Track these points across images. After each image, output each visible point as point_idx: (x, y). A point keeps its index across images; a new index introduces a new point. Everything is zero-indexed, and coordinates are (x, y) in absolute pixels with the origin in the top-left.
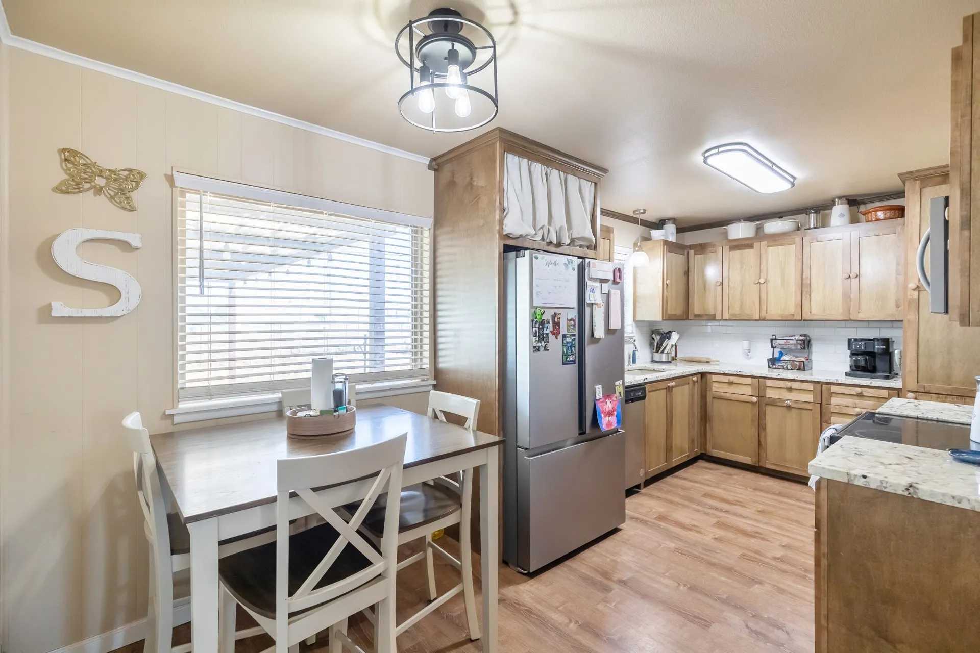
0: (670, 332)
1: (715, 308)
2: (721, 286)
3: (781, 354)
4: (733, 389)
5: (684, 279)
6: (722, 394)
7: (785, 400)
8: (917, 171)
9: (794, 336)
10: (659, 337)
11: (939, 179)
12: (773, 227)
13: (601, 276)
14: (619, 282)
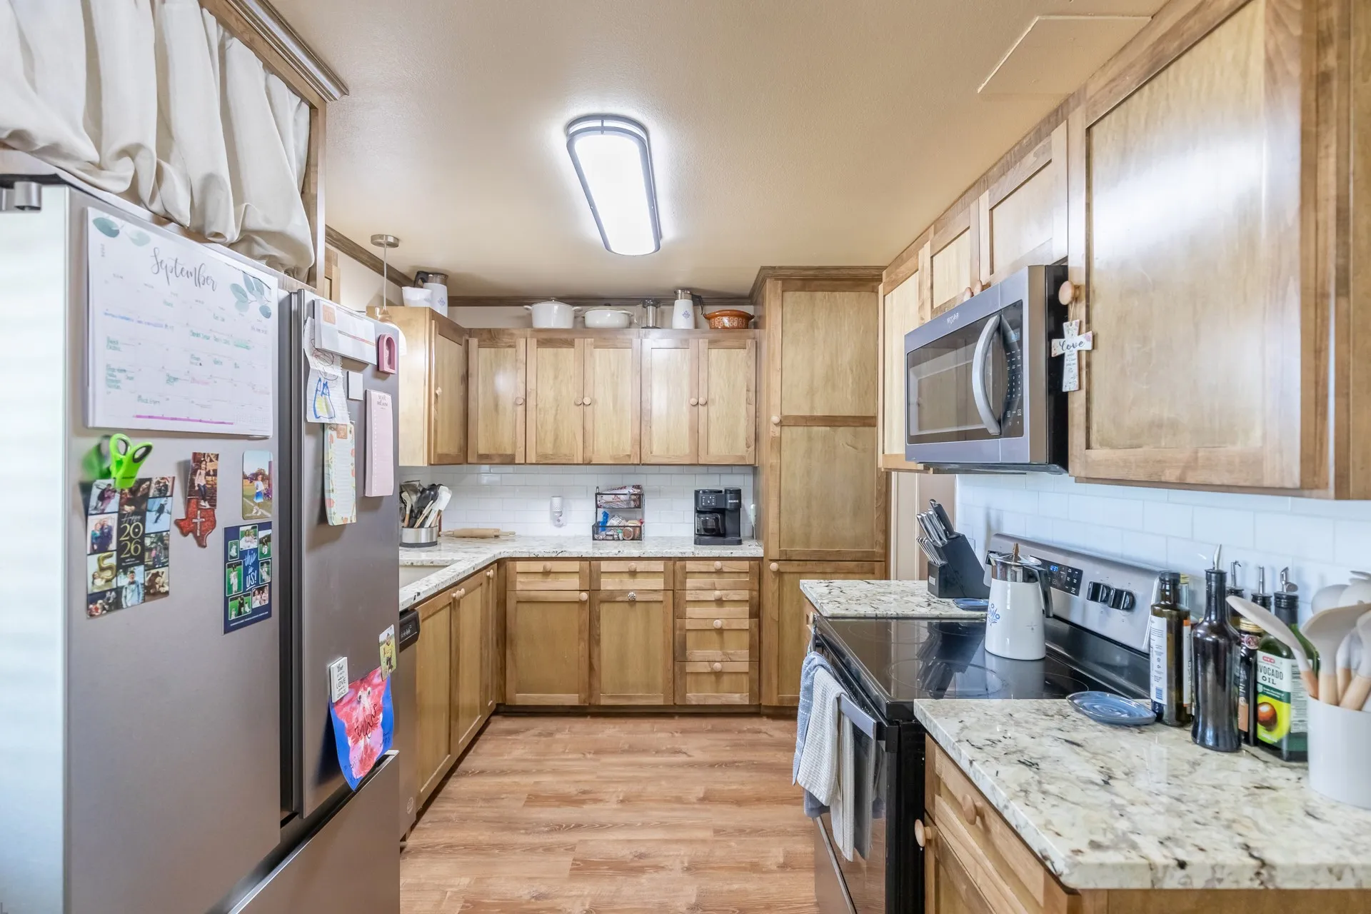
0: (434, 487)
1: (514, 444)
2: (523, 406)
3: (606, 515)
4: (551, 583)
5: (462, 388)
6: (533, 594)
7: (628, 591)
8: (781, 268)
9: (625, 487)
10: (414, 498)
11: (799, 283)
12: (600, 317)
13: (347, 348)
14: (388, 374)
